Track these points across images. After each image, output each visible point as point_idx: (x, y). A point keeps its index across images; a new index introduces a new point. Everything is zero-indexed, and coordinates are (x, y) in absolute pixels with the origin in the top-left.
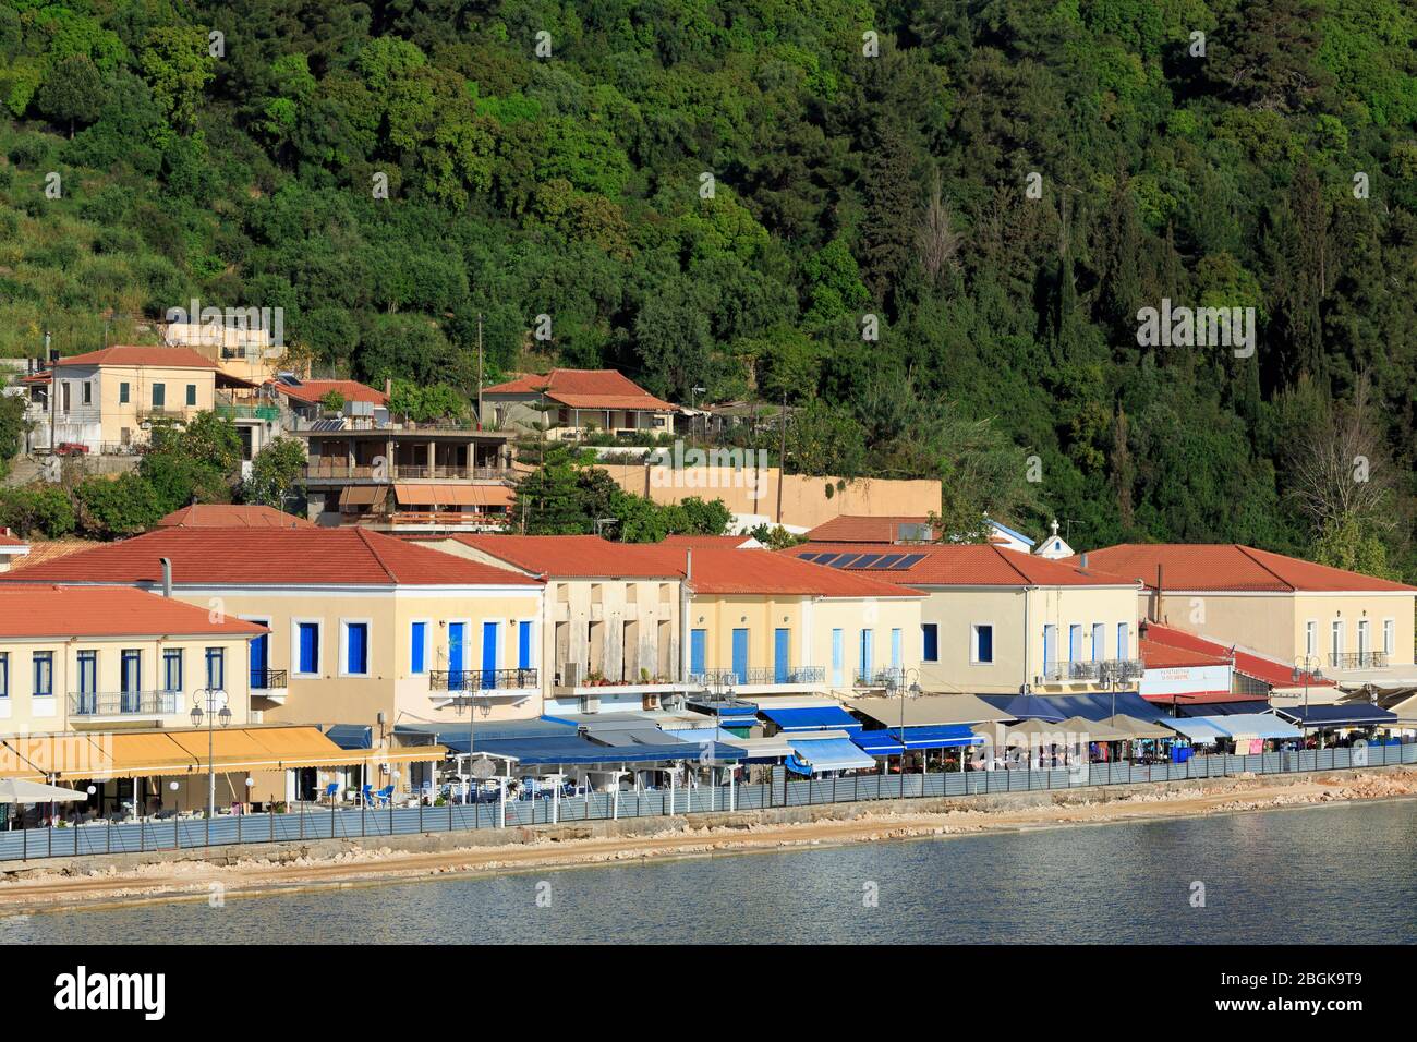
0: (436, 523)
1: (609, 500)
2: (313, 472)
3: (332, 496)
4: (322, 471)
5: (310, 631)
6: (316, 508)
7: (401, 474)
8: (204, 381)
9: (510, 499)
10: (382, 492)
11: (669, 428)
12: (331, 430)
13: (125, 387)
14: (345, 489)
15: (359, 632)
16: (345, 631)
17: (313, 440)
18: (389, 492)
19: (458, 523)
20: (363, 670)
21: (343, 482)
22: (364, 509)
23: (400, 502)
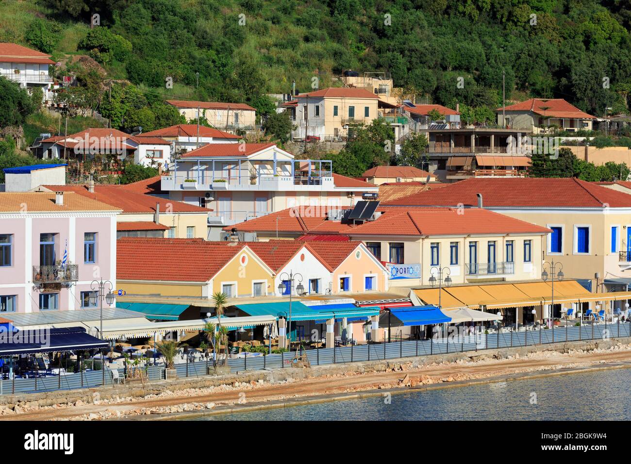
0: (495, 175)
1: (572, 163)
2: (432, 150)
3: (442, 162)
4: (436, 149)
5: (557, 231)
6: (433, 168)
7: (479, 151)
8: (373, 104)
9: (529, 163)
10: (469, 160)
11: (589, 128)
12: (441, 129)
13: (336, 108)
14: (449, 158)
15: (584, 233)
16: (576, 231)
17: (431, 134)
18: (473, 160)
19: (504, 175)
20: (587, 250)
21: (449, 155)
22: (459, 168)
23: (479, 165)
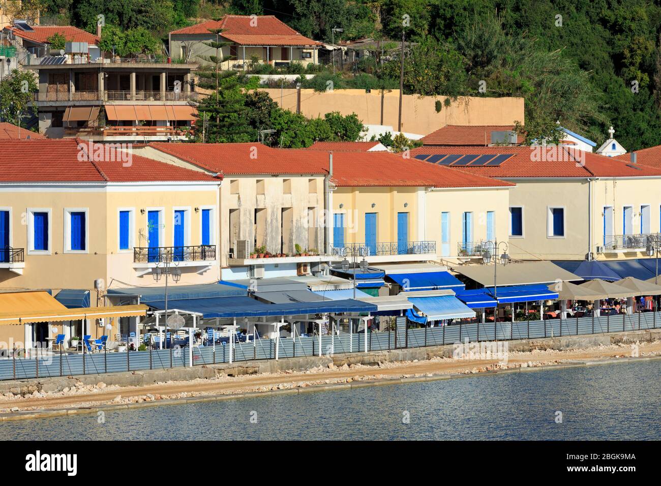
0: (137, 134)
1: (270, 115)
2: (42, 96)
3: (57, 115)
4: (49, 96)
5: (41, 218)
6: (45, 124)
7: (110, 98)
9: (193, 115)
10: (96, 111)
11: (315, 60)
12: (56, 64)
14: (67, 109)
15: (79, 219)
16: (68, 218)
17: (41, 72)
18: (100, 111)
19: (154, 134)
20: (83, 247)
21: (66, 104)
22: (82, 124)
23: (110, 119)
